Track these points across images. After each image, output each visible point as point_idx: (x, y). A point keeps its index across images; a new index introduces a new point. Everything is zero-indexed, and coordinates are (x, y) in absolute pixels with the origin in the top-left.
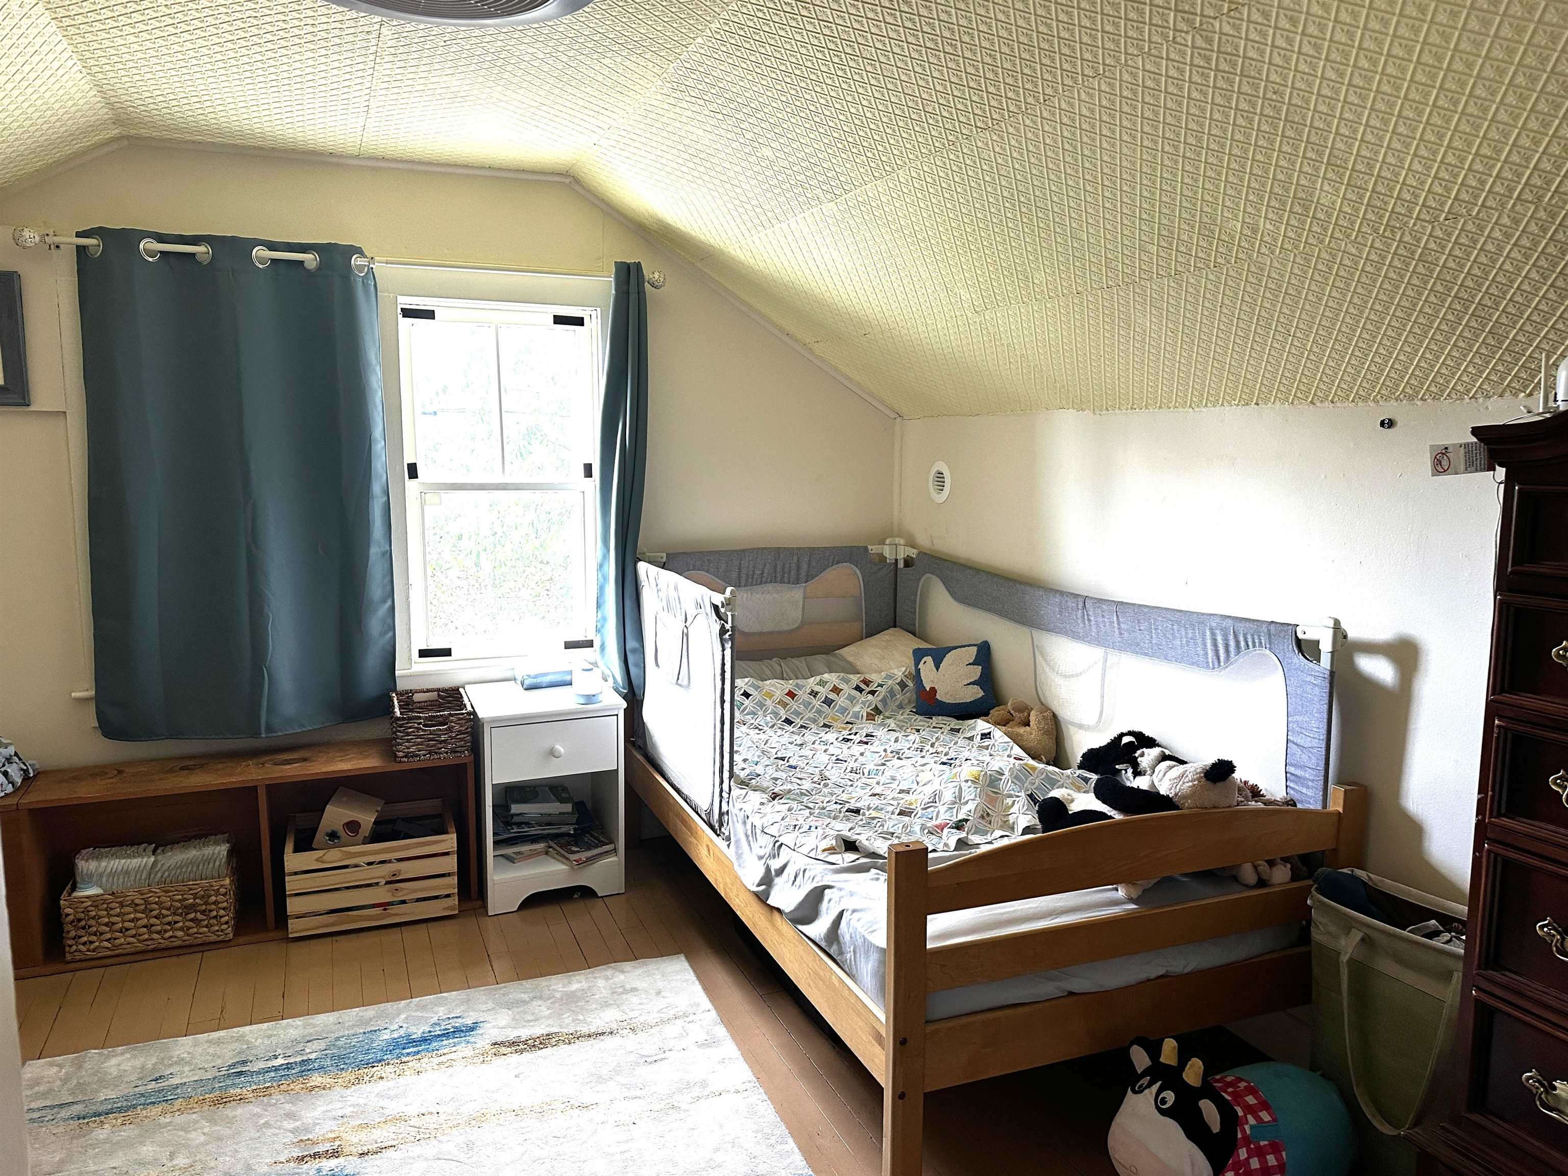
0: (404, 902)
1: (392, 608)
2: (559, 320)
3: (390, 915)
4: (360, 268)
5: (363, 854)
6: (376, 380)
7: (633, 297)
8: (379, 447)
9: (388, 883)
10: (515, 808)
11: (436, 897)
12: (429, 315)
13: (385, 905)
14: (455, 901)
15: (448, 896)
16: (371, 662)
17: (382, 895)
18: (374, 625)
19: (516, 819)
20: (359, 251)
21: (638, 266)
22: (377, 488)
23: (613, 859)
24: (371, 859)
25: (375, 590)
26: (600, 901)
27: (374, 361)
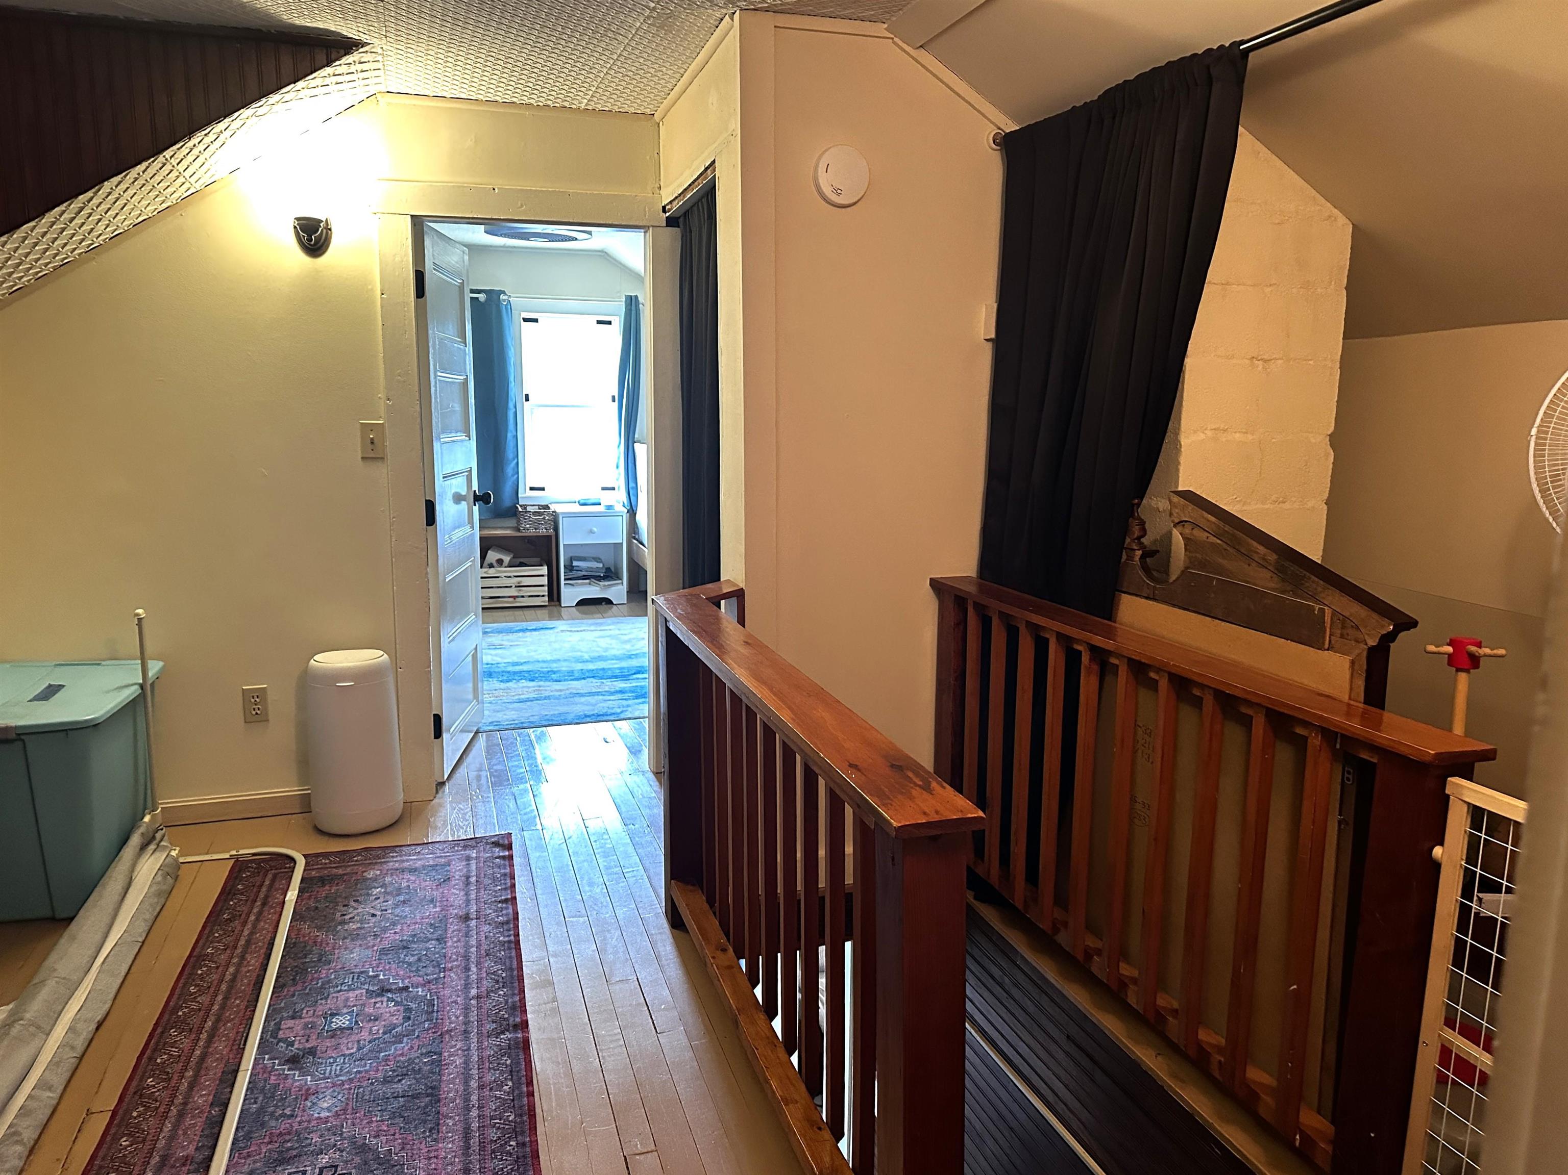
0: (523, 597)
1: (517, 463)
2: (599, 322)
3: (517, 602)
4: (504, 300)
5: (505, 572)
6: (511, 353)
7: (633, 312)
8: (512, 385)
9: (516, 587)
10: (575, 563)
11: (538, 596)
12: (536, 321)
13: (515, 597)
14: (546, 598)
15: (543, 596)
16: (508, 489)
17: (513, 592)
18: (509, 470)
19: (575, 568)
20: (504, 292)
21: (636, 297)
22: (511, 405)
23: (620, 587)
24: (509, 574)
25: (510, 454)
26: (615, 607)
27: (510, 344)
